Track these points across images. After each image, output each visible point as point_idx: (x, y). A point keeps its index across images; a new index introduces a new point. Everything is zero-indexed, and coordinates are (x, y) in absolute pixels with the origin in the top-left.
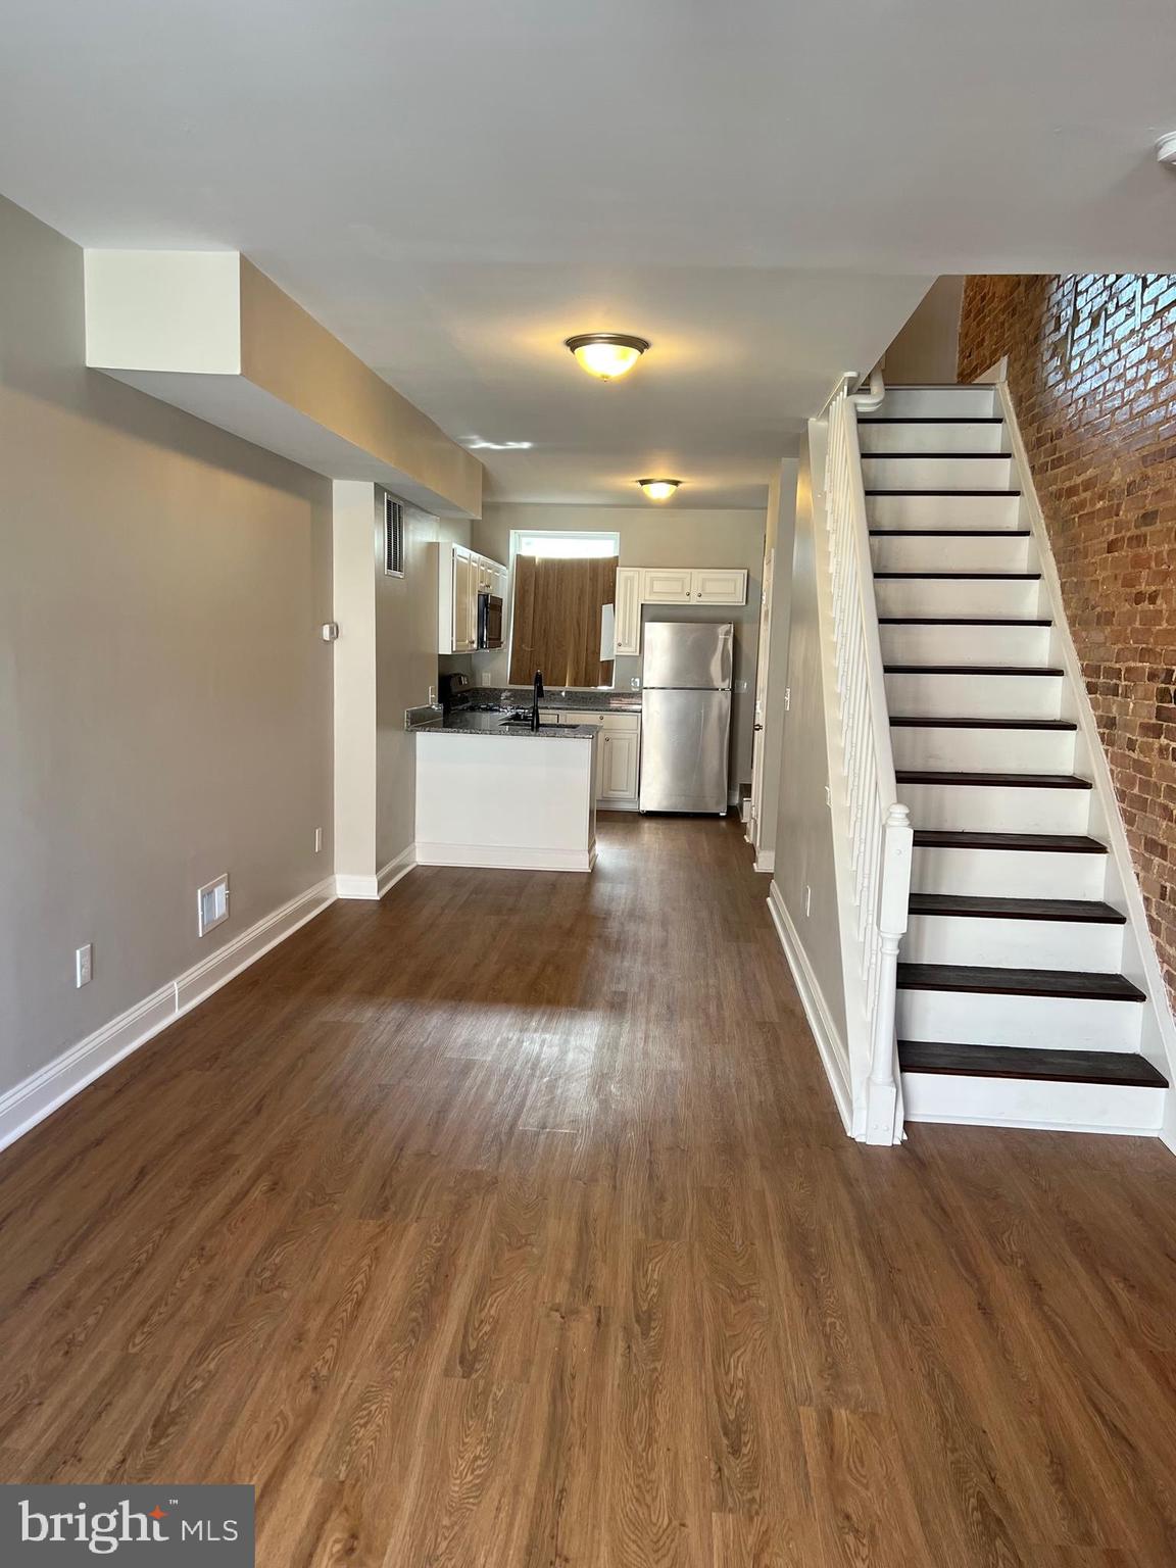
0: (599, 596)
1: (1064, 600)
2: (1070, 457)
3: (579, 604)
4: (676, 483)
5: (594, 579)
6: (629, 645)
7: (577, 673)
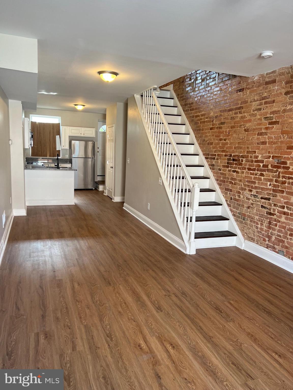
0: (55, 133)
1: (196, 139)
2: (196, 109)
3: (50, 135)
4: (84, 106)
5: (53, 129)
6: (66, 146)
7: (50, 153)
